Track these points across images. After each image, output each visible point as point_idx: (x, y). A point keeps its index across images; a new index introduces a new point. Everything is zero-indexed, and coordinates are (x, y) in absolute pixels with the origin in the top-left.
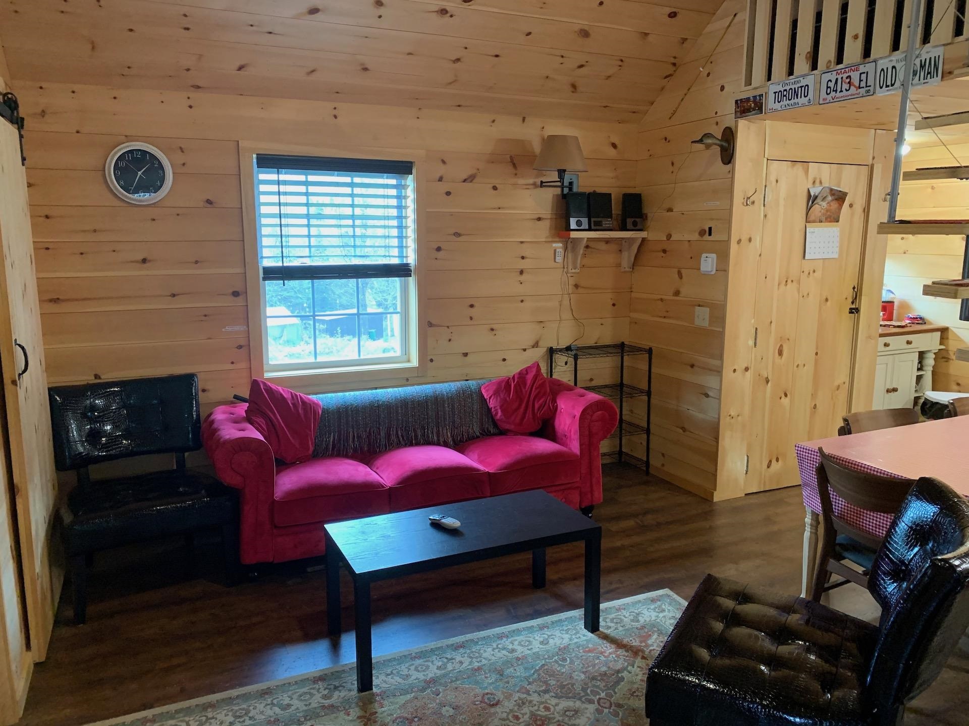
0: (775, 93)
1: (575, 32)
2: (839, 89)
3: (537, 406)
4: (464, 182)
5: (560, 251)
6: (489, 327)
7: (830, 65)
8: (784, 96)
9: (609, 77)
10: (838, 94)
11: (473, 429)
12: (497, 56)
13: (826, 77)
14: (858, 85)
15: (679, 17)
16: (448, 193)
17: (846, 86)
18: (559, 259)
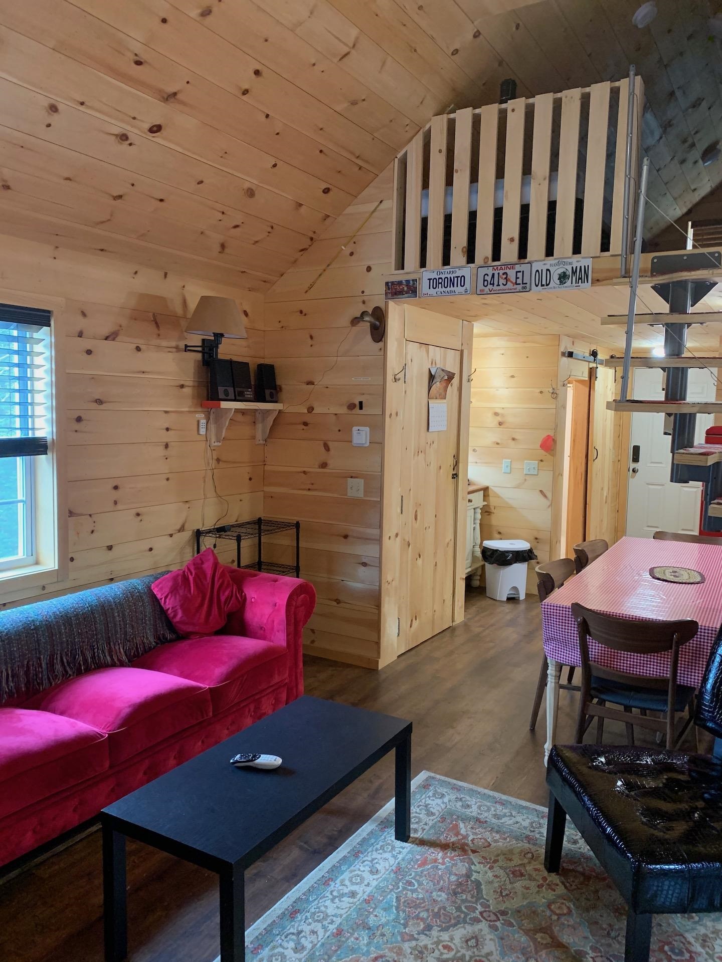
0: (430, 279)
1: (243, 190)
2: (496, 283)
3: (223, 598)
4: (106, 339)
5: (203, 422)
6: (134, 511)
7: (488, 261)
8: (439, 283)
9: (257, 242)
10: (495, 287)
11: (147, 638)
12: (161, 200)
13: (482, 271)
14: (514, 281)
15: (331, 193)
16: (89, 352)
17: (502, 281)
18: (203, 431)
